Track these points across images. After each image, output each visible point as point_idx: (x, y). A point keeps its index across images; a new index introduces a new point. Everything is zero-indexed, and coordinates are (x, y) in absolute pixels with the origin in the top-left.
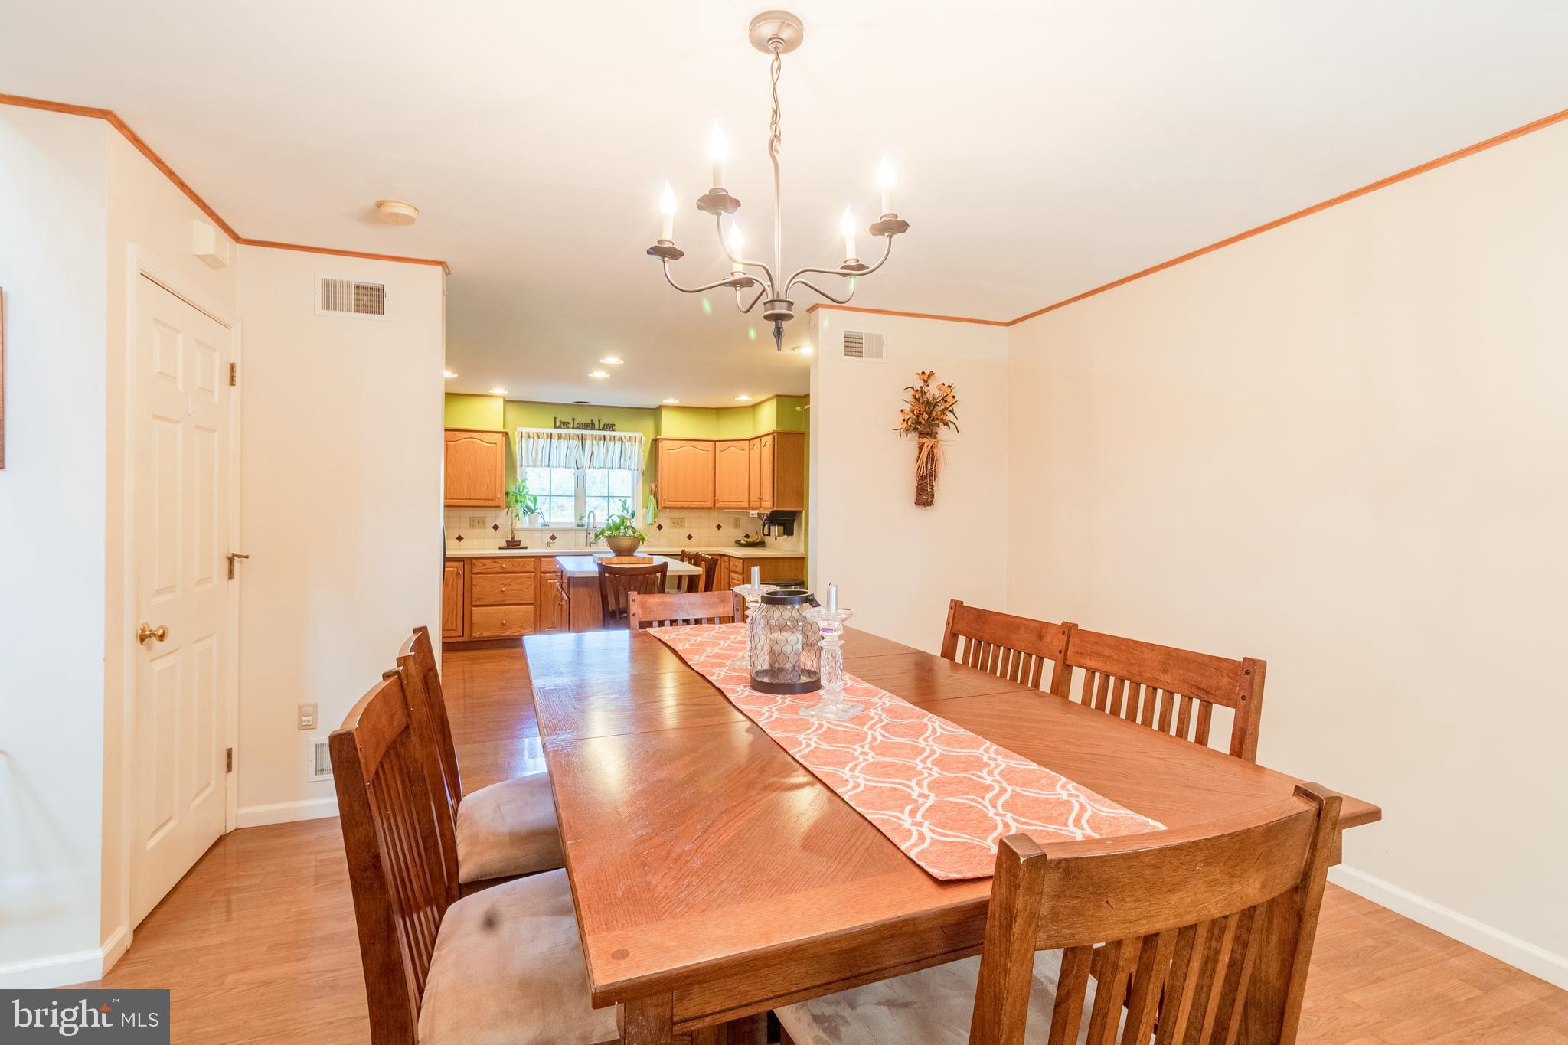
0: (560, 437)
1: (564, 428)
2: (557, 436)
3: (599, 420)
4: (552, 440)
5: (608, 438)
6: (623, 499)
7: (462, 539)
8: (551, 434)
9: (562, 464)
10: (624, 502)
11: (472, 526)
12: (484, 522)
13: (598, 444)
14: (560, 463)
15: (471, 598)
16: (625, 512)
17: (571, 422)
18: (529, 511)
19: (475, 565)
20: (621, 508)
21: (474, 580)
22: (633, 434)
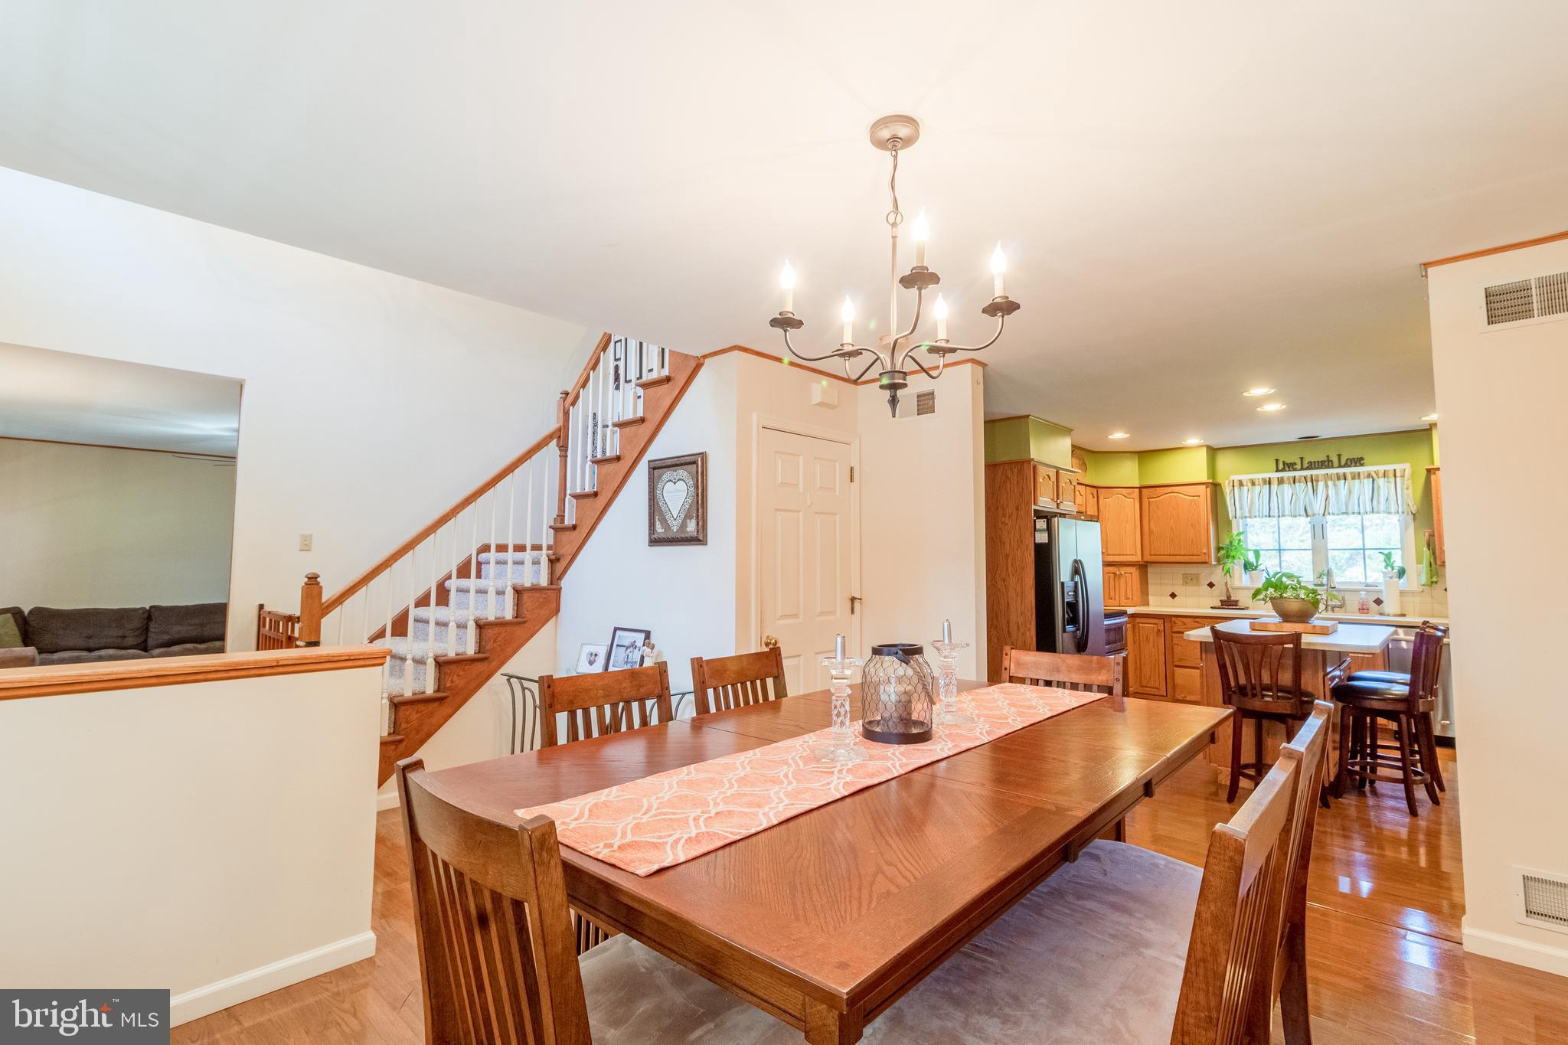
0: (1281, 481)
1: (1289, 471)
2: (1276, 480)
3: (1339, 456)
4: (1272, 486)
5: (1349, 477)
6: (1386, 552)
7: (1176, 596)
8: (1270, 478)
9: (1287, 513)
10: (1388, 556)
11: (1186, 583)
12: (1198, 580)
13: (1335, 485)
14: (1284, 511)
15: (1173, 658)
16: (1390, 569)
17: (1298, 462)
18: (1248, 566)
19: (1175, 623)
20: (1384, 564)
21: (1174, 639)
22: (1390, 467)
